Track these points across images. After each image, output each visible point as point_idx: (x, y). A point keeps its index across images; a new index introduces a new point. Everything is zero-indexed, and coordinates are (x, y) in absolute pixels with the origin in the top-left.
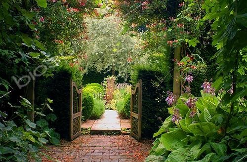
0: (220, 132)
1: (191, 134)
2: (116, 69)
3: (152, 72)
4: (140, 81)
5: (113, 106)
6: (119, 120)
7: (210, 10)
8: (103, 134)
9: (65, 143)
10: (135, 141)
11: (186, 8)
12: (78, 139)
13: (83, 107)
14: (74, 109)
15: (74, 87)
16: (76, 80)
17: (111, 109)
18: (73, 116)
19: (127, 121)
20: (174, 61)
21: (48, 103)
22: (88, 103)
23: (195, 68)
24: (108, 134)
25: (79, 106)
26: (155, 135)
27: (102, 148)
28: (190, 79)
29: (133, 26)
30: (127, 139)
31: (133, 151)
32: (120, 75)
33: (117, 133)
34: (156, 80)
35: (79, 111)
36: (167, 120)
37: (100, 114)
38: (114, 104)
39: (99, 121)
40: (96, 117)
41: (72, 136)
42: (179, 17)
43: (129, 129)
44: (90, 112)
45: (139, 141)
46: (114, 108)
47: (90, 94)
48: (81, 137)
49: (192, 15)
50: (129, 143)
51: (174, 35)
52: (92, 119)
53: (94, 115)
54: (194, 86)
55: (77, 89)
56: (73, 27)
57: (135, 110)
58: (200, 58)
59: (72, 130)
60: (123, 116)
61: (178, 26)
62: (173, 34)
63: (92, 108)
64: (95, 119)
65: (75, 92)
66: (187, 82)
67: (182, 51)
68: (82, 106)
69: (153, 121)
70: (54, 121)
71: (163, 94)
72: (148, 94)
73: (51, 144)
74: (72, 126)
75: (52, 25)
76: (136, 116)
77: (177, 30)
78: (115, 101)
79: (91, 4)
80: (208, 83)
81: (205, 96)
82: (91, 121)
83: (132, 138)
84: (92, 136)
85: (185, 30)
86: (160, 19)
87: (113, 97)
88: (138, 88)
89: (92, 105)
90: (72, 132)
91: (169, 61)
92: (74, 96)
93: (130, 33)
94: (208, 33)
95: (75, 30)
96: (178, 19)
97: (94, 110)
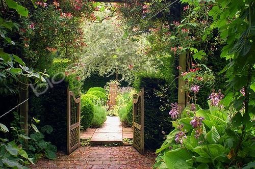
0: (229, 157)
1: (197, 155)
2: (119, 73)
3: (155, 79)
4: (143, 89)
5: (115, 112)
6: (121, 128)
7: (218, 17)
8: (104, 145)
9: (62, 156)
10: (137, 153)
11: (191, 12)
12: (76, 152)
13: (83, 116)
14: (71, 119)
15: (72, 96)
16: (73, 88)
17: (114, 115)
18: (71, 127)
19: (129, 129)
20: (178, 69)
21: (35, 123)
22: (88, 112)
23: (202, 79)
24: (108, 146)
25: (77, 116)
26: (158, 151)
27: (101, 162)
28: (196, 89)
29: (134, 30)
30: (129, 151)
31: (135, 166)
32: (123, 79)
33: (119, 144)
34: (159, 89)
35: (77, 121)
36: (171, 134)
37: (101, 123)
38: (117, 110)
39: (100, 130)
40: (97, 126)
41: (70, 148)
42: (183, 23)
43: (131, 139)
44: (90, 121)
45: (142, 154)
46: (117, 114)
47: (91, 102)
48: (80, 149)
49: (198, 19)
50: (131, 156)
51: (179, 41)
52: (92, 128)
53: (95, 123)
54: (201, 95)
55: (75, 99)
56: (68, 33)
57: (138, 120)
58: (207, 68)
59: (70, 142)
60: (126, 124)
61: (183, 31)
62: (177, 40)
63: (93, 116)
64: (96, 128)
65: (72, 101)
66: (192, 92)
67: (188, 57)
68: (81, 116)
69: (156, 132)
70: (49, 133)
71: (167, 102)
72: (151, 104)
73: (47, 158)
74: (70, 138)
75: (43, 32)
76: (139, 127)
77: (181, 36)
78: (118, 107)
79: (87, 7)
80: (216, 94)
81: (212, 109)
82: (92, 130)
83: (134, 150)
84: (91, 148)
85: (190, 35)
86: (163, 22)
87: (116, 103)
88: (140, 97)
89: (92, 114)
90: (70, 145)
91: (173, 68)
92: (71, 106)
93: (131, 38)
94: (216, 39)
95: (70, 36)
96: (182, 25)
97: (95, 118)
